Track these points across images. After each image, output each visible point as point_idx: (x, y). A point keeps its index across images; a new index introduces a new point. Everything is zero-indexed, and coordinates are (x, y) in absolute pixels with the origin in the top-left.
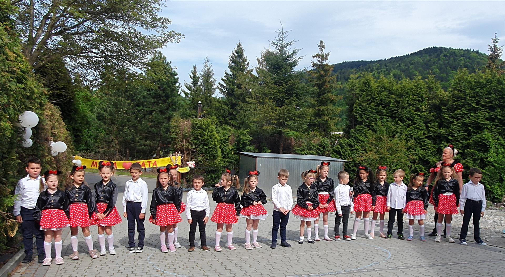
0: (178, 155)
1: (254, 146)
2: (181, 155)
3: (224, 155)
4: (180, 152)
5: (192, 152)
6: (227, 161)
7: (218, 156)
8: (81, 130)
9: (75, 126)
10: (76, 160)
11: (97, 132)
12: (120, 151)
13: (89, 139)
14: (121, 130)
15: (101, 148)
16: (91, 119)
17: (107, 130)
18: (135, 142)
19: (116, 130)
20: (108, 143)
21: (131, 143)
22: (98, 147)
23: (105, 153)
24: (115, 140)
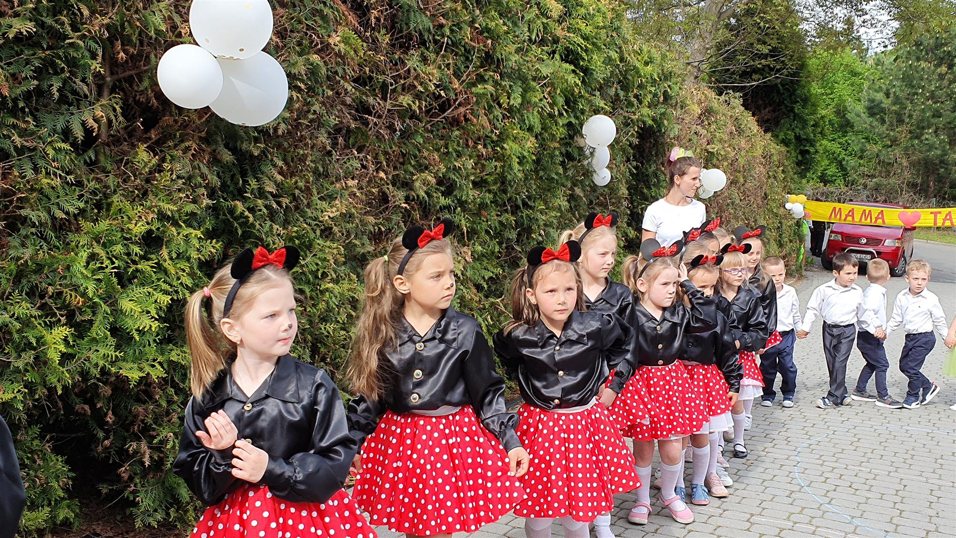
8: (814, 141)
9: (802, 132)
10: (793, 203)
11: (863, 143)
12: (913, 185)
13: (846, 158)
14: (918, 137)
15: (869, 176)
16: (853, 115)
17: (885, 137)
18: (947, 164)
19: (905, 137)
20: (887, 166)
21: (938, 167)
22: (863, 175)
23: (877, 188)
24: (901, 158)
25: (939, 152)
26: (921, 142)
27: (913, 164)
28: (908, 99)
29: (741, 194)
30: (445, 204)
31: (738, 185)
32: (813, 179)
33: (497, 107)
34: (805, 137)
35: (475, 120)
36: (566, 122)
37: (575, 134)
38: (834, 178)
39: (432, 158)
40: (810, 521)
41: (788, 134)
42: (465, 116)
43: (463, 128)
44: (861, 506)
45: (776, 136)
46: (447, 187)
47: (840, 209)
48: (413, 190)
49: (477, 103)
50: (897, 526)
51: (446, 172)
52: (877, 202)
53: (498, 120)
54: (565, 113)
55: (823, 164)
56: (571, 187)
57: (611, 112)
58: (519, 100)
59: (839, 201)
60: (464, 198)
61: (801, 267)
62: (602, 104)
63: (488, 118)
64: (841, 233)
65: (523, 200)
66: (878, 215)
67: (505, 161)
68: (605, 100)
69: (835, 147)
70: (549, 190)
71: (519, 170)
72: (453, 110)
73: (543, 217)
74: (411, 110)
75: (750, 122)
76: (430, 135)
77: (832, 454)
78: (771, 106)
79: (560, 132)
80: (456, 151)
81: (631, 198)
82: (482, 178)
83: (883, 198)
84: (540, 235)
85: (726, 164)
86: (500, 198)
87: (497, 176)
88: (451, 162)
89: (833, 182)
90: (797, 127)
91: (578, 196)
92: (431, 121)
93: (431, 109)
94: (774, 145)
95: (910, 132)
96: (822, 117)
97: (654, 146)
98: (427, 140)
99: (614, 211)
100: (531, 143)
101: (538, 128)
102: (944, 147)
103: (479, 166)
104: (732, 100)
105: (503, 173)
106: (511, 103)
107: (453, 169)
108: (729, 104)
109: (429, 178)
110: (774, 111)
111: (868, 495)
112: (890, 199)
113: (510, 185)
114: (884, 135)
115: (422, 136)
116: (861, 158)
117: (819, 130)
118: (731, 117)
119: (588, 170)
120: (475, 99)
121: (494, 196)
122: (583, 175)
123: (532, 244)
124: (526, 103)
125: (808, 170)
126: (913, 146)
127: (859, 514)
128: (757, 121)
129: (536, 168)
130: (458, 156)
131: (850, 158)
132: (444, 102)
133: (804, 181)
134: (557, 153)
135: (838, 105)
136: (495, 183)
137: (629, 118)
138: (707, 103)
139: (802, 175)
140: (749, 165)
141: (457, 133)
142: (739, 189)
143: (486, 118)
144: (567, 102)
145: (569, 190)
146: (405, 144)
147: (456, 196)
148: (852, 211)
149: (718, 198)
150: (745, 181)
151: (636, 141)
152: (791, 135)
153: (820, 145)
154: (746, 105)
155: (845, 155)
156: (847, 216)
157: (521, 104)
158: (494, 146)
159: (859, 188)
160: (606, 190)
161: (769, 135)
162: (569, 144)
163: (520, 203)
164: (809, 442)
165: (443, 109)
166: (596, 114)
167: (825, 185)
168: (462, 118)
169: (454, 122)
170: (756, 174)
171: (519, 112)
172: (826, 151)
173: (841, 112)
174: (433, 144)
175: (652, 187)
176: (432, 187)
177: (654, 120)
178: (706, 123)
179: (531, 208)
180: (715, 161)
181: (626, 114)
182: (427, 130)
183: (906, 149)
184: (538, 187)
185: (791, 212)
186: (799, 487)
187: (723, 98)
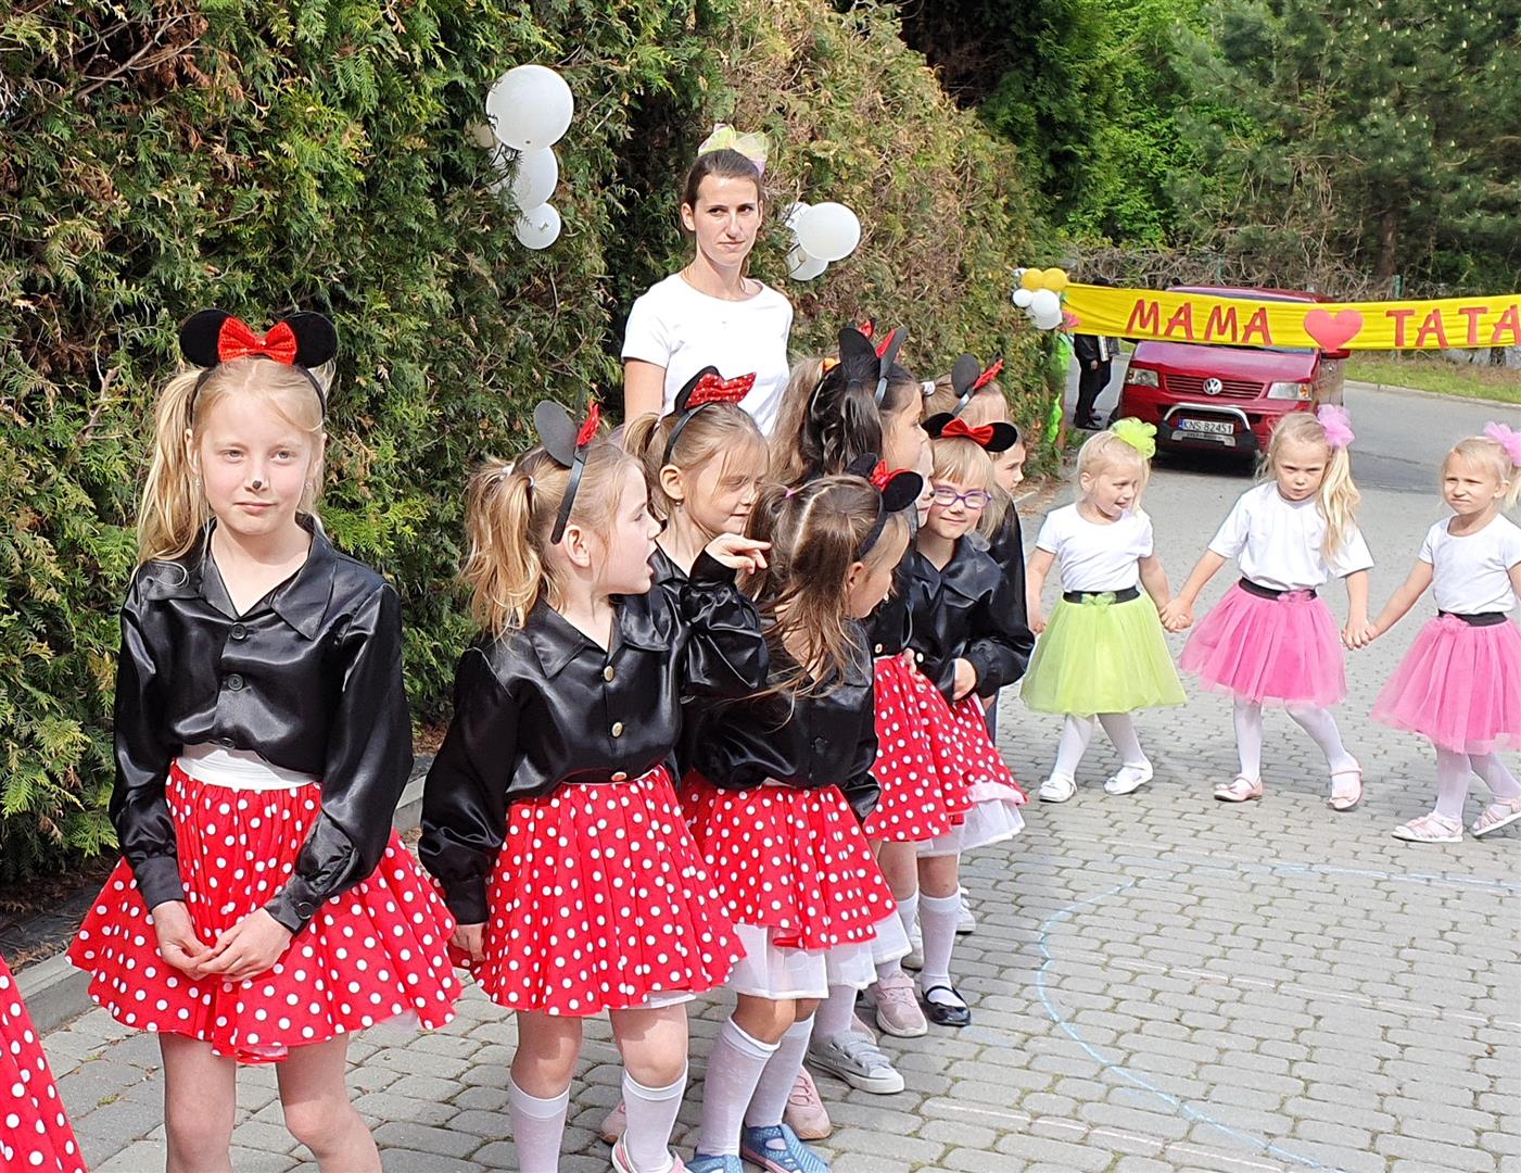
8: (1087, 128)
9: (1055, 106)
10: (1033, 289)
11: (1214, 134)
12: (1342, 240)
13: (1170, 172)
14: (1354, 119)
15: (1229, 219)
16: (1187, 61)
17: (1272, 117)
18: (1428, 189)
19: (1322, 117)
20: (1275, 195)
21: (1407, 194)
22: (1215, 218)
23: (1250, 250)
24: (1312, 172)
25: (1407, 156)
26: (1362, 130)
27: (1339, 187)
28: (1328, 18)
29: (897, 268)
30: (128, 299)
31: (890, 244)
32: (1085, 227)
33: (262, 44)
34: (1063, 119)
35: (205, 80)
36: (442, 82)
37: (467, 114)
38: (1138, 225)
39: (93, 179)
40: (1075, 1111)
41: (1019, 111)
42: (179, 69)
43: (174, 100)
44: (1205, 1073)
45: (988, 117)
46: (133, 255)
47: (1155, 305)
48: (44, 263)
49: (211, 34)
50: (1297, 1120)
51: (131, 216)
52: (1251, 285)
53: (265, 80)
54: (439, 61)
55: (1108, 186)
56: (458, 252)
57: (560, 58)
58: (321, 28)
59: (1153, 285)
60: (178, 283)
61: (1053, 455)
62: (536, 36)
63: (239, 74)
64: (1158, 368)
65: (333, 290)
66: (1253, 321)
67: (283, 187)
68: (544, 25)
69: (1140, 144)
70: (399, 262)
71: (321, 210)
72: (147, 54)
73: (386, 333)
74: (38, 54)
75: (922, 80)
76: (87, 118)
77: (1130, 938)
78: (975, 37)
79: (430, 109)
80: (159, 162)
81: (615, 280)
82: (224, 229)
83: (1267, 275)
84: (378, 378)
85: (858, 189)
86: (274, 283)
87: (264, 225)
88: (141, 188)
89: (1134, 234)
90: (1042, 93)
91: (477, 275)
92: (91, 83)
93: (90, 51)
94: (985, 140)
95: (1335, 104)
96: (1109, 67)
97: (672, 145)
98: (80, 132)
99: (569, 313)
100: (351, 139)
101: (370, 100)
102: (1419, 142)
103: (218, 198)
104: (875, 22)
105: (279, 218)
106: (299, 35)
107: (149, 209)
108: (867, 33)
109: (87, 232)
110: (984, 52)
111: (1224, 1043)
112: (1282, 279)
113: (298, 247)
114: (1269, 113)
115: (68, 123)
116: (1208, 172)
117: (1100, 99)
118: (872, 66)
119: (500, 208)
120: (204, 25)
121: (258, 279)
122: (489, 220)
123: (357, 402)
124: (337, 34)
125: (1069, 203)
126: (1341, 139)
127: (1198, 1090)
128: (941, 78)
129: (367, 204)
130: (162, 174)
131: (1179, 171)
132: (124, 33)
133: (1062, 232)
134: (421, 164)
135: (1147, 36)
136: (259, 244)
137: (608, 72)
138: (808, 32)
139: (1057, 217)
140: (920, 190)
141: (159, 113)
142: (893, 255)
143: (233, 73)
144: (446, 30)
145: (453, 260)
146: (22, 142)
147: (157, 279)
148: (1186, 309)
149: (839, 278)
150: (910, 234)
151: (625, 132)
152: (1028, 114)
153: (1104, 140)
154: (911, 38)
155: (1168, 163)
156: (1172, 323)
157: (326, 37)
158: (257, 148)
159: (1204, 249)
160: (549, 259)
161: (970, 113)
162: (452, 141)
163: (324, 294)
164: (1073, 907)
165: (121, 50)
166: (521, 64)
167: (1116, 243)
168: (173, 75)
169: (152, 86)
170: (937, 214)
171: (321, 58)
172: (1118, 154)
173: (1155, 53)
174: (96, 143)
175: (668, 251)
176: (94, 254)
177: (672, 76)
178: (808, 83)
179: (355, 308)
180: (830, 183)
181: (600, 63)
182: (79, 107)
183: (1325, 147)
184: (374, 254)
185: (1028, 314)
186: (1046, 1024)
187: (850, 18)
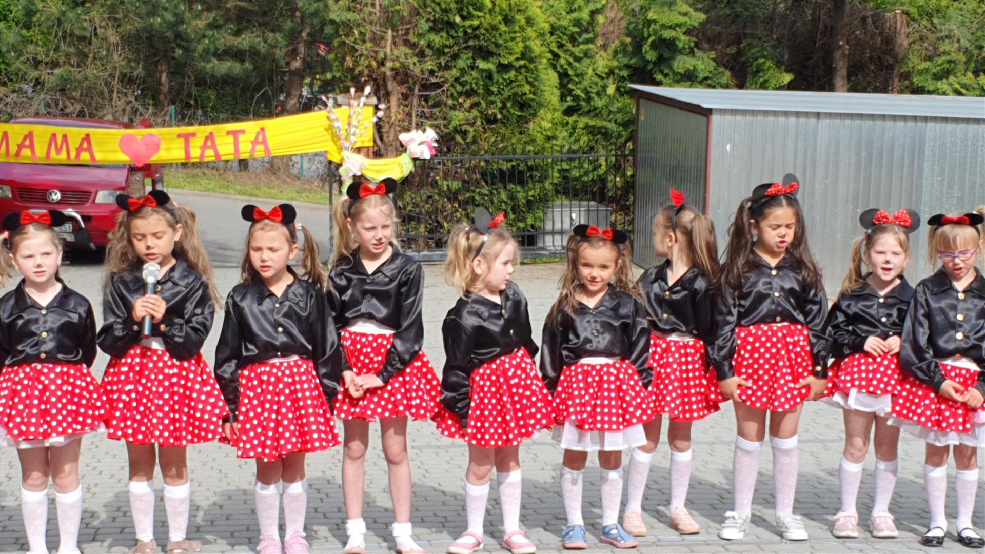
0: (363, 100)
1: (713, 55)
2: (374, 100)
3: (569, 102)
4: (368, 90)
5: (425, 87)
6: (587, 127)
7: (540, 105)
20: (79, 45)
22: (36, 62)
23: (64, 88)
24: (104, 27)
47: (4, 134)
64: (11, 183)
66: (81, 144)
112: (90, 110)
116: (27, 26)
131: (2, 25)
156: (21, 146)
183: (112, 8)
